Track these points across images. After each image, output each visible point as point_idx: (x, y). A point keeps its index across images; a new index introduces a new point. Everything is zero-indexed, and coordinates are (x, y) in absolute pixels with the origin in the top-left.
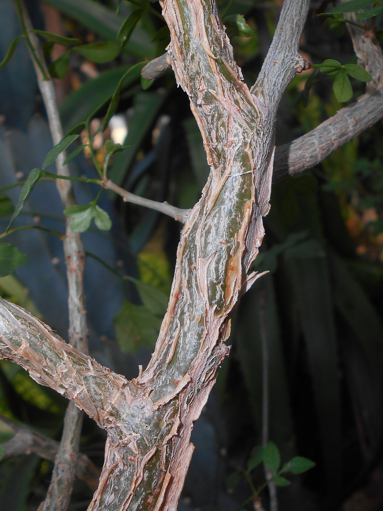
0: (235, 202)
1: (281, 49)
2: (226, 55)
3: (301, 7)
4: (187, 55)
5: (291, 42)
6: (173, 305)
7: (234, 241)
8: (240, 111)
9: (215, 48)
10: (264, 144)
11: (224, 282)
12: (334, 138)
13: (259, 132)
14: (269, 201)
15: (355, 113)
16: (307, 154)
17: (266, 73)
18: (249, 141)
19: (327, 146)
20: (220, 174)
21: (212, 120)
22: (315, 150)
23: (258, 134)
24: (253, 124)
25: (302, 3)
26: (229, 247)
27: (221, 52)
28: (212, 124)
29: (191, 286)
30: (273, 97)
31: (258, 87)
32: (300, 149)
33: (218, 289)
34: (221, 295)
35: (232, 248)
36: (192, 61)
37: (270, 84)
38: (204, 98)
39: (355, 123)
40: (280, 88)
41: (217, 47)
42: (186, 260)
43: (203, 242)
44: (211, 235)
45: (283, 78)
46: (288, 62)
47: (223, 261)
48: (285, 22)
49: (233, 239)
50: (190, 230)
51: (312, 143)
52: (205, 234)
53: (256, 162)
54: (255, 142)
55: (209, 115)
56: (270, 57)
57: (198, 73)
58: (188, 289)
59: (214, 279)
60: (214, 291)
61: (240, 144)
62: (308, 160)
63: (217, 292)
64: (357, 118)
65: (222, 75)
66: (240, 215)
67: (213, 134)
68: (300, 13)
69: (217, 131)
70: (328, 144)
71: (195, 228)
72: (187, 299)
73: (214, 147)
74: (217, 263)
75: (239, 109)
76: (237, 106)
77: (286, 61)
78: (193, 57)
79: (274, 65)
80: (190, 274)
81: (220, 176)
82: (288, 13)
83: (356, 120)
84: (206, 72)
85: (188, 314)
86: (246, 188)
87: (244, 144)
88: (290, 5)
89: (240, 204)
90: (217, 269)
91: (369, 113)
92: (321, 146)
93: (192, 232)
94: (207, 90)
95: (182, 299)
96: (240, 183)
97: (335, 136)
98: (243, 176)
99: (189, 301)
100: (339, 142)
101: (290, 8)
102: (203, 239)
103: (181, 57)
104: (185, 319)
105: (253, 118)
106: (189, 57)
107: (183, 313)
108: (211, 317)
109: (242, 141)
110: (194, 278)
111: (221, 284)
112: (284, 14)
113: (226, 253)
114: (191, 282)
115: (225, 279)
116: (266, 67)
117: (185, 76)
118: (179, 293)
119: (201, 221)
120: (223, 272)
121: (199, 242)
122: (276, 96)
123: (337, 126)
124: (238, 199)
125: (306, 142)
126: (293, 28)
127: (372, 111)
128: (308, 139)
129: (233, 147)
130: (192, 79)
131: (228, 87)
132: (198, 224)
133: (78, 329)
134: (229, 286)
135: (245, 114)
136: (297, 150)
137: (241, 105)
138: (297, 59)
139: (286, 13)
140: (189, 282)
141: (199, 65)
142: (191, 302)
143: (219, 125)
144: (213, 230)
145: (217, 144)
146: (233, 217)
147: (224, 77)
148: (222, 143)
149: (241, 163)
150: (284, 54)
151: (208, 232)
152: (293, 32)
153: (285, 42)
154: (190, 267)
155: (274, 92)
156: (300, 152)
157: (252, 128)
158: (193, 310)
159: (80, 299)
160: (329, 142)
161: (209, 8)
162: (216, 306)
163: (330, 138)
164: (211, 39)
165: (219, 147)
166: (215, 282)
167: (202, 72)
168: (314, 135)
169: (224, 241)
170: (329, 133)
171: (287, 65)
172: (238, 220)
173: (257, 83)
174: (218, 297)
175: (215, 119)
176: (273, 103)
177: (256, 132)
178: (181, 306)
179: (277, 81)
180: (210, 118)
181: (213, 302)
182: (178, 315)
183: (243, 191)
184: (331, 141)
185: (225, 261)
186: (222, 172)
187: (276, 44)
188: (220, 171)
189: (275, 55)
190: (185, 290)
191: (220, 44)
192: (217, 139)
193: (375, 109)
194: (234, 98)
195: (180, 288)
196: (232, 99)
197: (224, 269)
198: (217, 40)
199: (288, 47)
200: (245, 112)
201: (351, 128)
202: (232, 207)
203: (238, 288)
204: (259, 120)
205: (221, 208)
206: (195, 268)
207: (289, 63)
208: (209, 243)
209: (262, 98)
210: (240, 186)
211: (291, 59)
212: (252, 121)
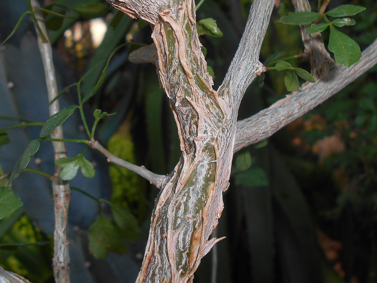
0: (202, 185)
1: (245, 57)
2: (201, 70)
3: (263, 23)
4: (170, 70)
5: (253, 51)
6: (147, 266)
7: (199, 216)
8: (210, 113)
9: (193, 66)
10: (227, 138)
11: (189, 250)
12: (282, 119)
13: (224, 130)
14: (228, 180)
15: (300, 99)
16: (260, 130)
17: (232, 76)
18: (216, 137)
19: (277, 124)
20: (191, 160)
21: (187, 118)
22: (267, 128)
23: (223, 131)
24: (220, 124)
25: (264, 20)
26: (195, 221)
27: (198, 68)
28: (187, 121)
29: (162, 252)
30: (236, 97)
31: (224, 87)
32: (254, 126)
33: (184, 256)
34: (186, 261)
35: (197, 222)
36: (174, 75)
37: (234, 86)
38: (181, 102)
39: (299, 107)
40: (243, 89)
41: (194, 65)
42: (159, 228)
43: (174, 216)
44: (180, 211)
45: (245, 81)
46: (249, 69)
47: (190, 233)
48: (249, 35)
49: (198, 215)
50: (164, 203)
51: (265, 122)
52: (176, 209)
53: (221, 153)
54: (220, 138)
55: (185, 114)
56: (236, 63)
57: (178, 83)
58: (160, 254)
59: (181, 248)
60: (181, 257)
61: (208, 139)
62: (260, 135)
63: (183, 259)
64: (302, 102)
65: (197, 86)
66: (205, 196)
67: (187, 128)
68: (262, 27)
69: (190, 127)
70: (278, 123)
71: (168, 202)
72: (158, 263)
73: (187, 138)
74: (185, 234)
75: (209, 112)
76: (207, 110)
77: (249, 67)
78: (174, 72)
79: (239, 70)
80: (162, 242)
81: (191, 162)
82: (252, 27)
83: (301, 105)
84: (184, 84)
85: (158, 276)
86: (211, 173)
87: (211, 139)
88: (254, 20)
89: (205, 186)
90: (184, 240)
91: (311, 99)
92: (272, 124)
93: (165, 205)
94: (185, 96)
95: (154, 262)
96: (206, 169)
97: (284, 117)
98: (210, 164)
99: (160, 265)
100: (286, 122)
101: (254, 23)
102: (174, 213)
103: (164, 69)
104: (156, 280)
105: (220, 119)
106: (171, 71)
107: (154, 275)
108: (177, 279)
109: (210, 137)
110: (165, 246)
111: (186, 252)
112: (249, 27)
113: (192, 226)
114: (162, 248)
115: (190, 247)
116: (232, 71)
117: (167, 84)
118: (152, 256)
119: (173, 198)
120: (189, 242)
121: (170, 215)
122: (239, 96)
123: (285, 108)
124: (204, 182)
125: (260, 121)
126: (255, 40)
127: (314, 98)
128: (261, 118)
129: (203, 141)
130: (172, 87)
131: (201, 95)
132: (171, 199)
133: (61, 259)
134: (193, 253)
135: (213, 116)
136: (252, 127)
137: (211, 109)
138: (257, 66)
139: (251, 27)
140: (161, 248)
141: (179, 78)
142: (161, 266)
143: (192, 123)
144: (182, 207)
145: (189, 136)
146: (199, 197)
147: (198, 88)
148: (193, 137)
149: (208, 154)
150: (247, 62)
151: (178, 208)
152: (255, 43)
153: (248, 51)
154: (162, 236)
155: (237, 92)
156: (255, 129)
157: (219, 128)
158: (162, 273)
159: (64, 232)
160: (279, 121)
161: (190, 36)
162: (182, 270)
163: (279, 118)
164: (190, 59)
165: (191, 139)
166: (182, 250)
167: (182, 83)
168: (267, 115)
169: (191, 217)
170: (279, 114)
171: (249, 71)
172: (203, 199)
173: (224, 84)
174: (183, 262)
175: (189, 118)
176: (236, 102)
177: (222, 130)
178: (153, 268)
179: (240, 84)
180: (185, 117)
181: (179, 267)
182: (150, 276)
183: (209, 176)
184: (280, 121)
185: (191, 233)
186: (193, 159)
187: (241, 51)
188: (191, 157)
189: (240, 61)
190: (156, 254)
191: (197, 62)
192: (190, 133)
193: (316, 96)
194: (205, 103)
195: (153, 252)
196: (204, 104)
197: (190, 239)
198: (194, 60)
199: (250, 56)
200: (213, 115)
201: (296, 111)
202: (199, 189)
203: (200, 255)
204: (224, 120)
205: (190, 189)
206: (166, 237)
207: (251, 69)
208: (179, 217)
209: (228, 98)
210: (206, 171)
211: (253, 66)
212: (219, 121)
